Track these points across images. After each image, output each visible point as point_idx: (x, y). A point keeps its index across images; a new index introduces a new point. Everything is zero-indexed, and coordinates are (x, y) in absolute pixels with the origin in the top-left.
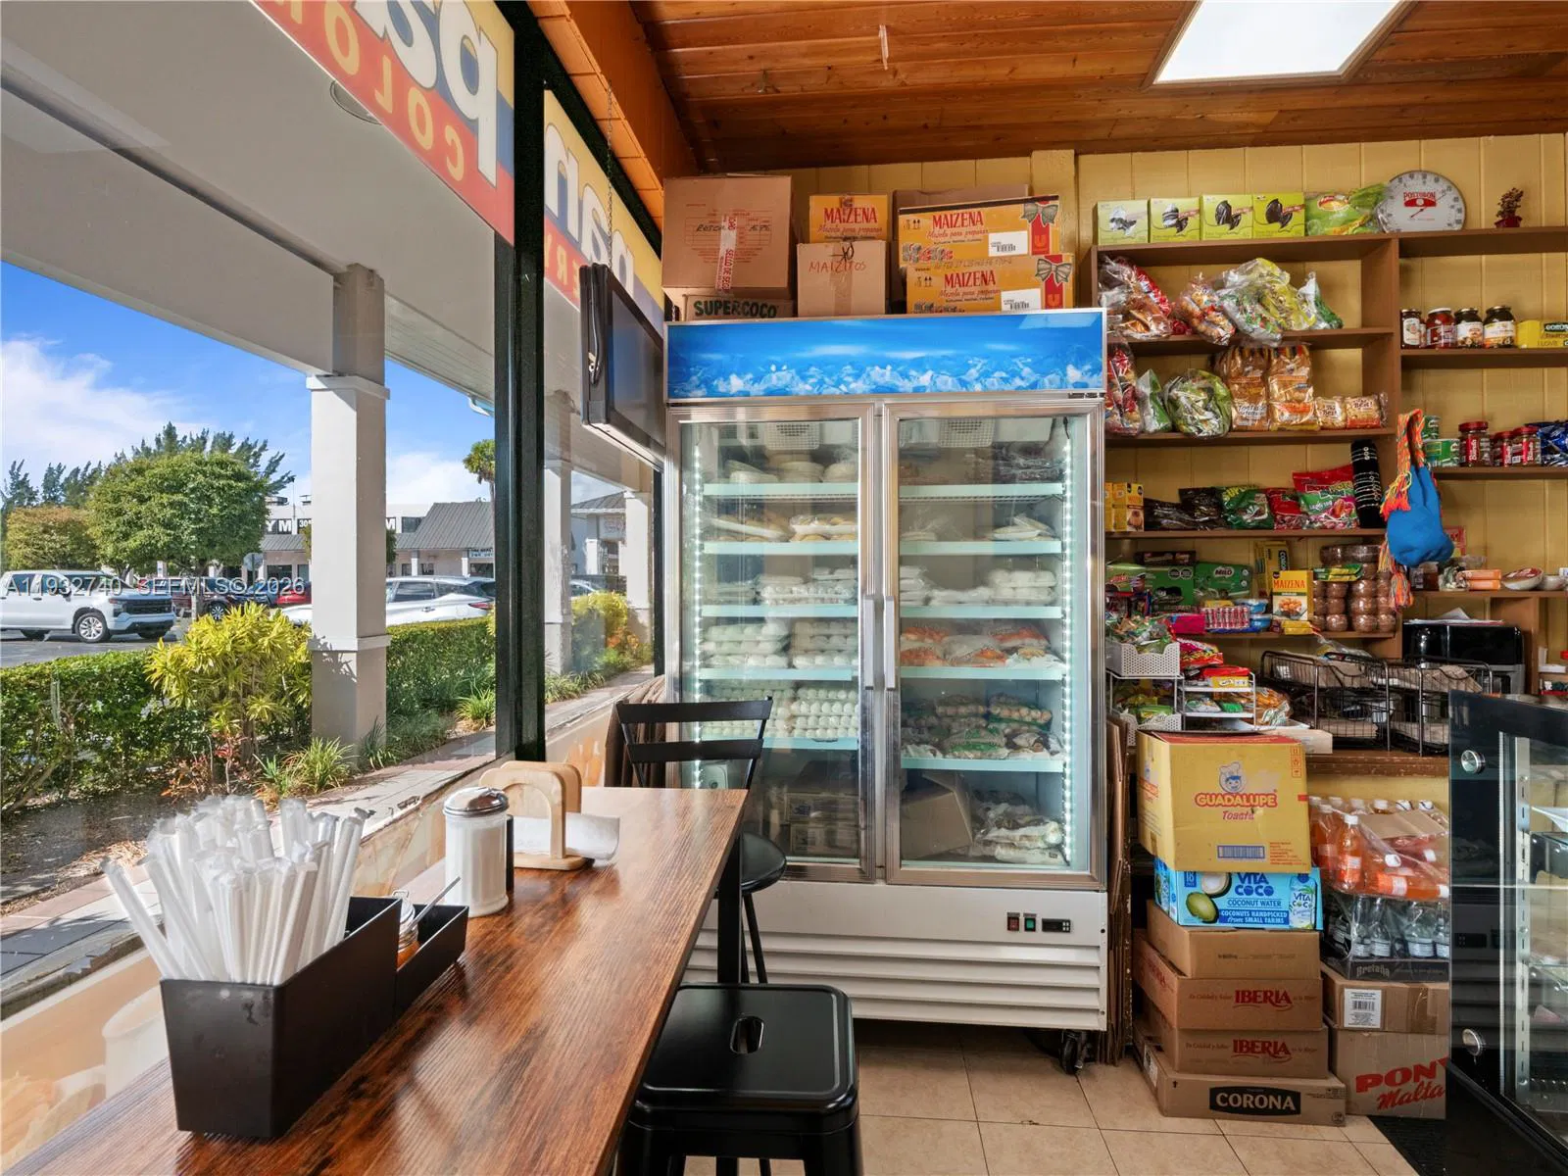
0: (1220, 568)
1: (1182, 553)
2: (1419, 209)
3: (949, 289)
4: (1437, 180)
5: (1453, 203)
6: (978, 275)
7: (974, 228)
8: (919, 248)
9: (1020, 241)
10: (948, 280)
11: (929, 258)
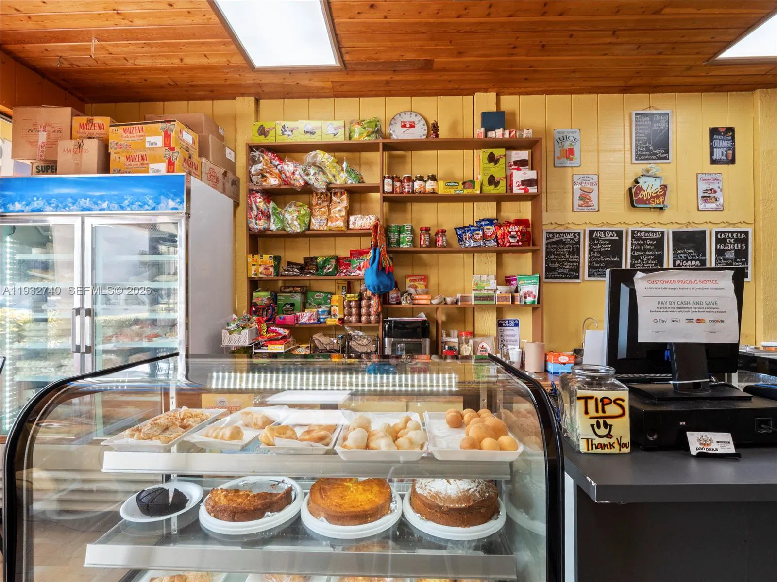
0: (318, 294)
1: (298, 287)
2: (407, 129)
3: (128, 163)
4: (416, 116)
5: (422, 126)
6: (140, 156)
7: (139, 134)
8: (117, 143)
9: (159, 140)
10: (128, 158)
11: (121, 148)
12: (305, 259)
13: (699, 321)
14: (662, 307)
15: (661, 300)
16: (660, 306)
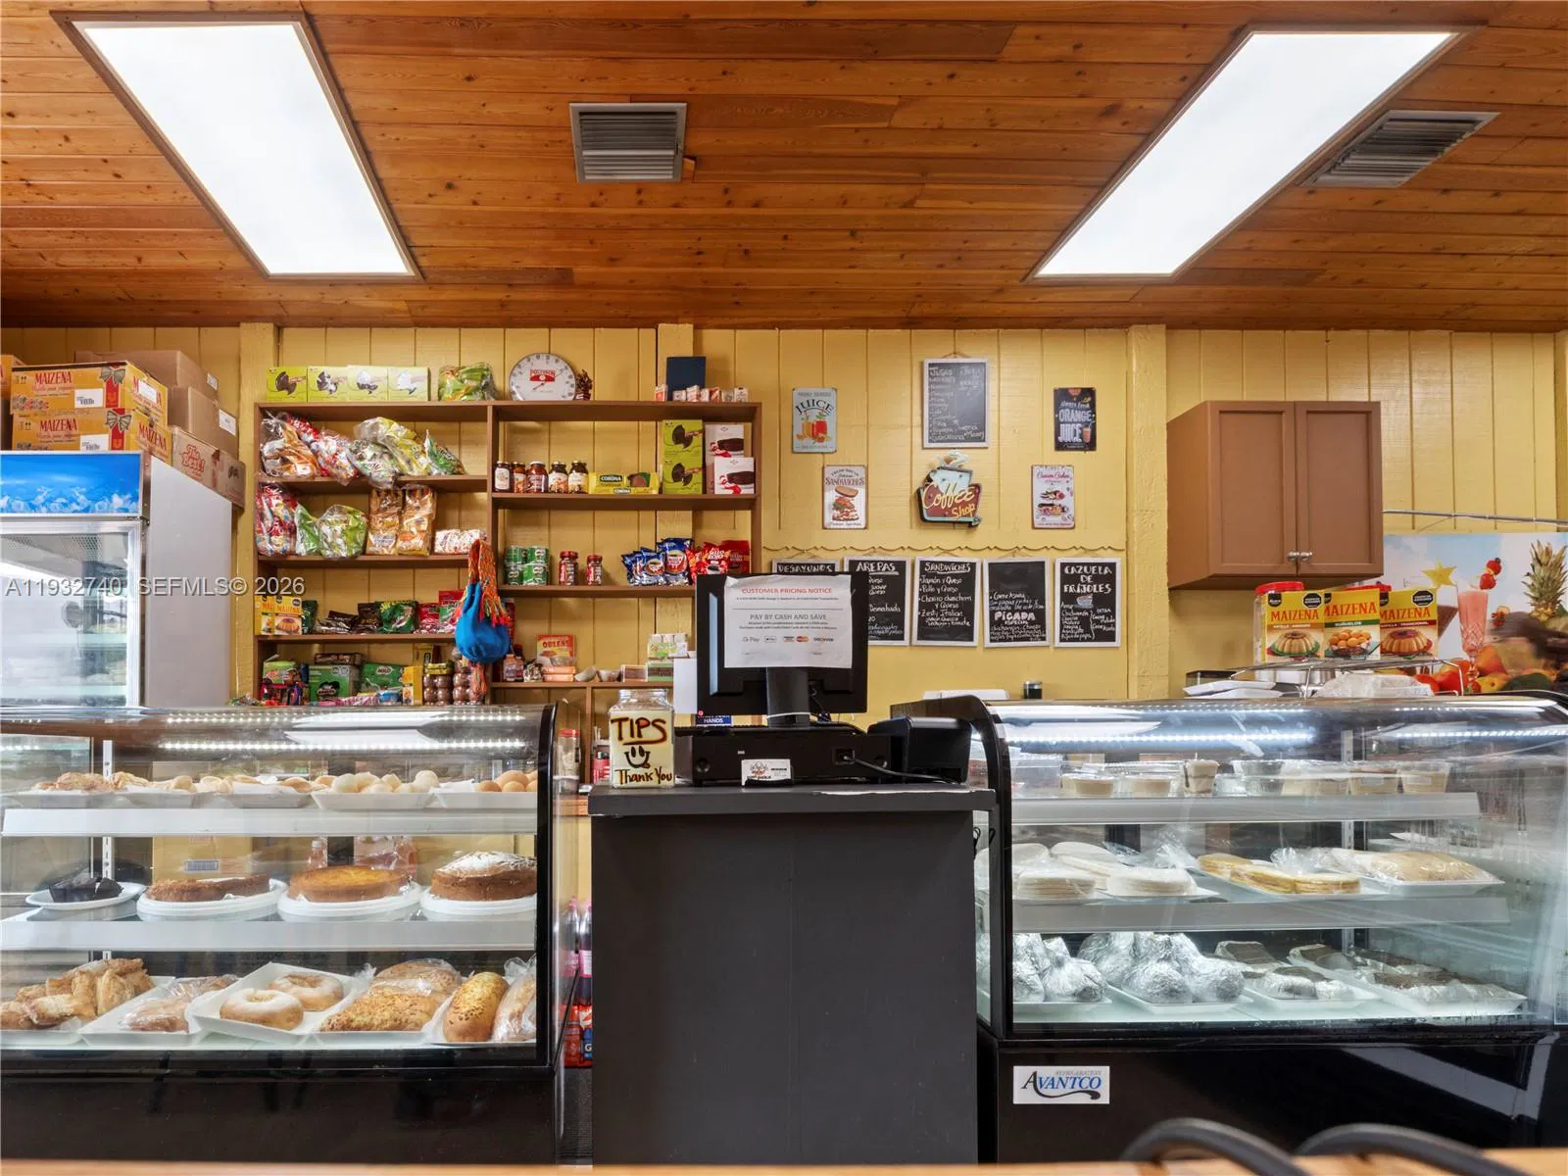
0: (381, 668)
1: (345, 654)
2: (540, 383)
3: (44, 433)
4: (557, 361)
5: (568, 380)
6: (65, 422)
7: (63, 385)
8: (25, 399)
9: (98, 396)
10: (43, 425)
11: (31, 407)
12: (360, 607)
13: (800, 639)
14: (756, 622)
15: (753, 613)
16: (753, 620)
